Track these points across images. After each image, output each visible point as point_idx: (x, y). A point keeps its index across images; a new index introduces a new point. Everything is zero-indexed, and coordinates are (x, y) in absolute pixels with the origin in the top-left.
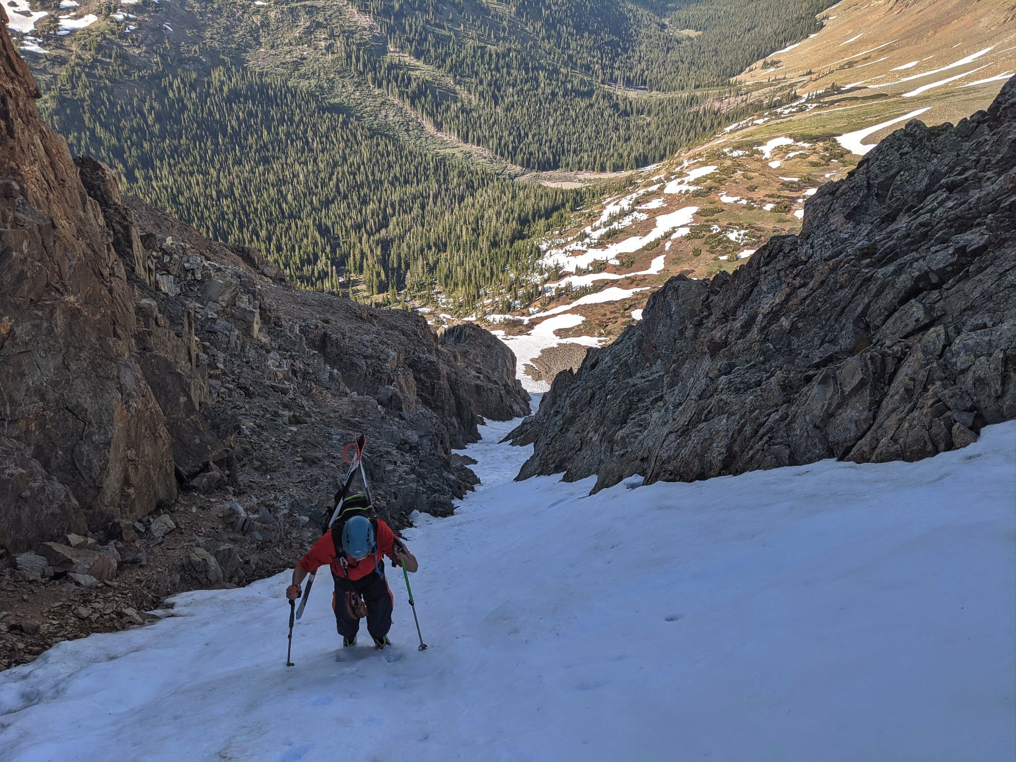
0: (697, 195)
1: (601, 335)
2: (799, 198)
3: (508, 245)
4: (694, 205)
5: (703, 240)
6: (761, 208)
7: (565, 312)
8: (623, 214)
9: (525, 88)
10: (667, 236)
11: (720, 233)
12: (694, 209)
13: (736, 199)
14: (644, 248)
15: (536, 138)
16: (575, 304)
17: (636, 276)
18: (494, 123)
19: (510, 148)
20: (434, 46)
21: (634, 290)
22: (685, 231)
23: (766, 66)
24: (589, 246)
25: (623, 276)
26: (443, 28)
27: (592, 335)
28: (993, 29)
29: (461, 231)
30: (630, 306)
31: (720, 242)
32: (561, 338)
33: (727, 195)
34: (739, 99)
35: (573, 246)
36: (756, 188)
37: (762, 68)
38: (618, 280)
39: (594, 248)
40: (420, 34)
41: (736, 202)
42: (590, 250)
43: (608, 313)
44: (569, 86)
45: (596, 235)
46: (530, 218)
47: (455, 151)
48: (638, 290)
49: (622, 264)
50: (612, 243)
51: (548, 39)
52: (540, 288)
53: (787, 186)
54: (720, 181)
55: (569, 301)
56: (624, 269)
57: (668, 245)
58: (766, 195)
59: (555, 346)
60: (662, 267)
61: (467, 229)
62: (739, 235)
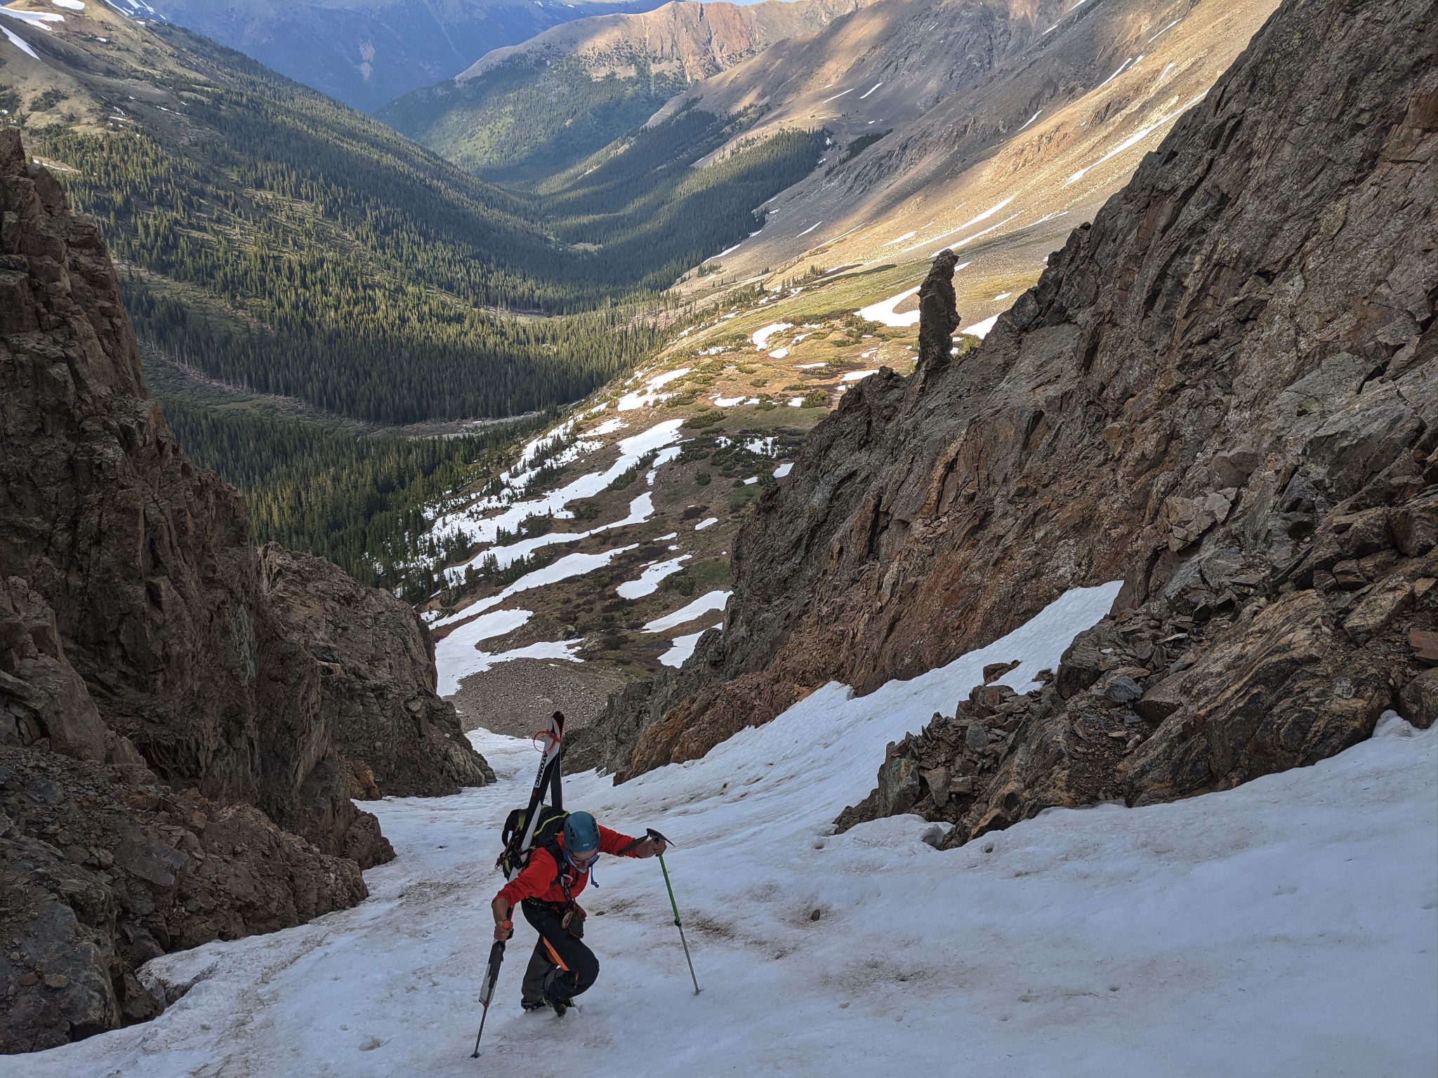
0: (676, 404)
1: (568, 635)
2: (838, 385)
3: (361, 519)
4: (675, 417)
5: (709, 460)
6: (785, 405)
7: (491, 610)
8: (559, 447)
9: (356, 311)
10: (646, 462)
11: (733, 446)
12: (679, 422)
13: (741, 399)
14: (611, 488)
15: (384, 378)
16: (507, 592)
17: (609, 531)
18: (311, 359)
19: (344, 393)
20: (191, 254)
21: (612, 552)
22: (675, 452)
23: (702, 273)
24: (512, 499)
25: (586, 534)
26: (205, 230)
27: (553, 638)
28: (1002, 179)
29: (270, 514)
30: (612, 578)
31: (738, 458)
32: (494, 652)
33: (723, 397)
34: (681, 311)
35: (484, 503)
36: (766, 382)
37: (698, 276)
38: (578, 542)
39: (523, 499)
40: (166, 239)
41: (741, 403)
42: (515, 504)
43: (573, 597)
44: (426, 309)
45: (521, 482)
46: (395, 482)
47: (247, 405)
48: (619, 551)
49: (579, 516)
50: (552, 490)
51: (383, 248)
52: (436, 577)
53: (813, 373)
54: (706, 381)
55: (494, 589)
56: (585, 523)
57: (651, 477)
58: (786, 389)
59: (486, 669)
60: (651, 510)
61: (280, 509)
62: (766, 444)
